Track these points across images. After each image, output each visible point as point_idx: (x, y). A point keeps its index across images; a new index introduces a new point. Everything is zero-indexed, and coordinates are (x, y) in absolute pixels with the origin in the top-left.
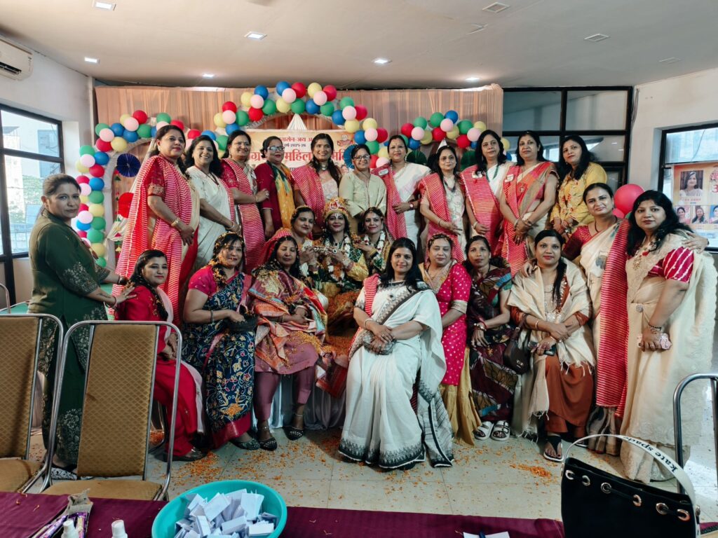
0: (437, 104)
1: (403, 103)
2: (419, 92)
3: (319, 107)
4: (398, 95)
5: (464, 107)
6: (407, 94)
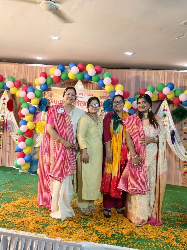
0: (164, 78)
1: (144, 77)
2: (154, 72)
3: (91, 77)
4: (141, 73)
5: (181, 81)
6: (146, 72)
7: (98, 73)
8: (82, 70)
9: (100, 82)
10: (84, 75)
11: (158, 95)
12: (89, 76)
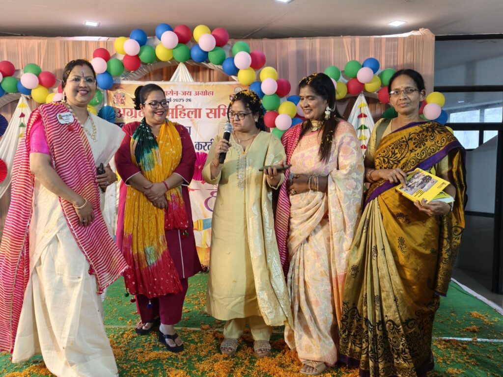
0: (353, 52)
1: (313, 52)
2: (332, 40)
3: (207, 53)
4: (307, 44)
5: (387, 56)
6: (318, 41)
7: (220, 43)
8: (185, 38)
9: (227, 65)
10: (190, 52)
11: (348, 85)
12: (201, 52)
